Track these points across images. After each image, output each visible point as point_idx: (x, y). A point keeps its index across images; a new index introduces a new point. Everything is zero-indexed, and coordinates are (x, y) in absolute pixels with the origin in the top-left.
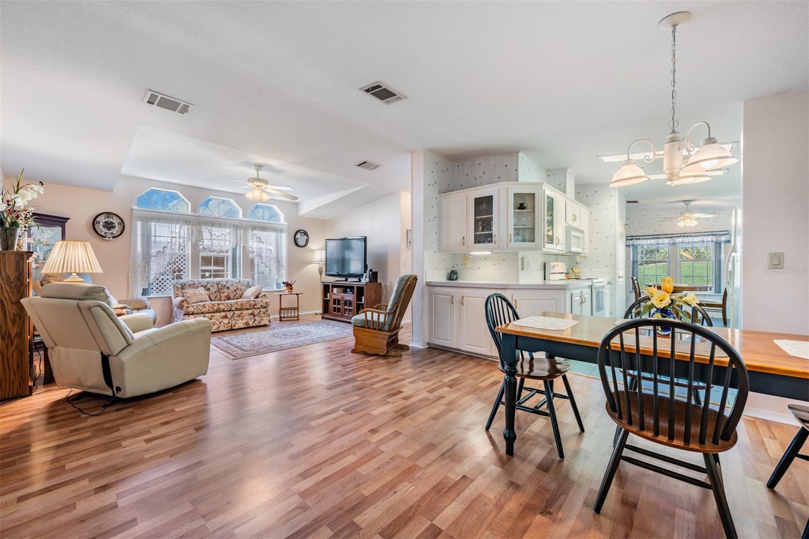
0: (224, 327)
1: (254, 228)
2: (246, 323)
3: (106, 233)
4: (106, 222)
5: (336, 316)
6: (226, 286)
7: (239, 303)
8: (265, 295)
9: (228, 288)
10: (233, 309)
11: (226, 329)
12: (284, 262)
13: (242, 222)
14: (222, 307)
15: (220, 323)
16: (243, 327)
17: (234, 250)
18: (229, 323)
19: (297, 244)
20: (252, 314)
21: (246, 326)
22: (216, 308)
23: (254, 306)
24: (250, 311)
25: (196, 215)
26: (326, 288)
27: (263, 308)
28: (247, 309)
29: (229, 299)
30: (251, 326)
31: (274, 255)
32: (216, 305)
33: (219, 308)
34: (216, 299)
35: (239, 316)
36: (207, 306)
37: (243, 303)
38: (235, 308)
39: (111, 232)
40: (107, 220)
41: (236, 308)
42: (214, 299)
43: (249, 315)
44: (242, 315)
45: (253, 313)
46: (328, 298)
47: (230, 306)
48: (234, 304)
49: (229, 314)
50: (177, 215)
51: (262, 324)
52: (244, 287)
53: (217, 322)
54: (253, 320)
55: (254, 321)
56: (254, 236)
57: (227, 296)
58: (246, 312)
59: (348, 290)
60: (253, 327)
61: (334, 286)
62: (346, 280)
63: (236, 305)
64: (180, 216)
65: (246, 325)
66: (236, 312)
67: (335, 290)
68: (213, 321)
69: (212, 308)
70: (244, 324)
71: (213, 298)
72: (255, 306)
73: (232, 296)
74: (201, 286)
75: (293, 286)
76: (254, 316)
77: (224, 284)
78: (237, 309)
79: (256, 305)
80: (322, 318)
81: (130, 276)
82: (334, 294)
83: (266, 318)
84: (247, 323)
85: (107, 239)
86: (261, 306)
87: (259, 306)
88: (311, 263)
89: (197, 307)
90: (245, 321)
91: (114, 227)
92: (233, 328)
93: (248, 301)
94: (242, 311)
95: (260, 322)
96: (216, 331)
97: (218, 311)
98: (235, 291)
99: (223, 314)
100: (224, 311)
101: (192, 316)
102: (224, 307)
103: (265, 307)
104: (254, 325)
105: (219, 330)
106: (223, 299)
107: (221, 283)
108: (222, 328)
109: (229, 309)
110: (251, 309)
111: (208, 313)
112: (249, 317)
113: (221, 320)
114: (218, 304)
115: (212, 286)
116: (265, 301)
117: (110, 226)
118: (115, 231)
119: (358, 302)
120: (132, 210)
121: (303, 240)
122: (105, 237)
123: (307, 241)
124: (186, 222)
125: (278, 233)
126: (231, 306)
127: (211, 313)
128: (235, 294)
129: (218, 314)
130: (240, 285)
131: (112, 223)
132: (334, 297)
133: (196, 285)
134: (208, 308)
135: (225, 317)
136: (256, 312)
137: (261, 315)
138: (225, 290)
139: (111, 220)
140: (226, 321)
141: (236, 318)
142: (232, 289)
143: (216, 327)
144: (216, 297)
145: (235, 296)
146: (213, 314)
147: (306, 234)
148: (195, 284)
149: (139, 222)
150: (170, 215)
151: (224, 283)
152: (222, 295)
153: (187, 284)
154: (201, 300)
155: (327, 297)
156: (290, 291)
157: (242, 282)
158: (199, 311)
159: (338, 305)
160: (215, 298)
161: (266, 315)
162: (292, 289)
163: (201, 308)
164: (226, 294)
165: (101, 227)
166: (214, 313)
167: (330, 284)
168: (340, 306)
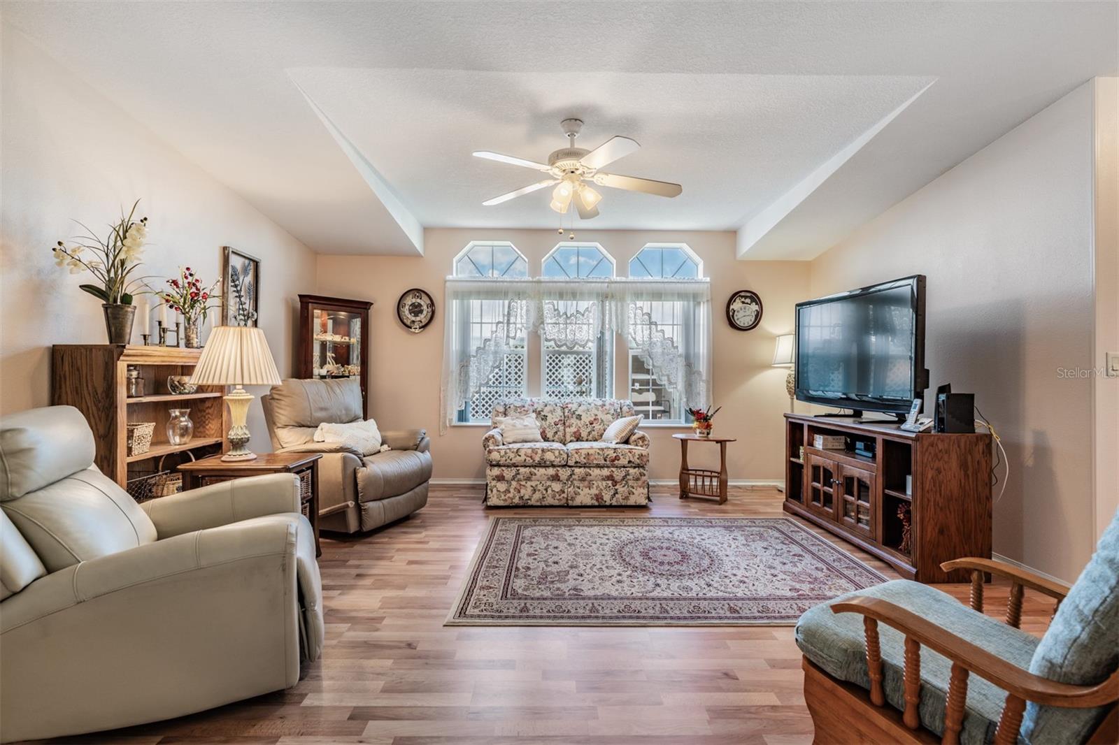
0: (554, 497)
1: (638, 295)
2: (596, 495)
3: (413, 322)
4: (413, 305)
5: (820, 514)
6: (577, 413)
7: (583, 452)
8: (643, 438)
9: (579, 417)
10: (571, 463)
11: (556, 503)
12: (702, 366)
13: (613, 285)
14: (549, 456)
15: (546, 490)
16: (589, 504)
17: (601, 340)
18: (564, 492)
19: (733, 324)
20: (610, 478)
21: (596, 504)
22: (537, 459)
23: (613, 462)
24: (606, 472)
25: (534, 280)
26: (796, 433)
27: (635, 467)
28: (599, 466)
29: (578, 438)
30: (607, 504)
31: (681, 350)
32: (540, 452)
33: (543, 459)
34: (556, 438)
35: (583, 480)
36: (522, 453)
37: (591, 452)
38: (574, 461)
39: (418, 319)
40: (414, 300)
41: (576, 462)
42: (551, 438)
43: (603, 479)
44: (589, 478)
45: (612, 476)
46: (801, 461)
47: (565, 456)
48: (574, 452)
49: (564, 474)
50: (505, 284)
51: (631, 502)
52: (609, 417)
53: (540, 487)
54: (613, 492)
55: (614, 494)
56: (639, 311)
57: (575, 433)
58: (596, 472)
59: (860, 445)
60: (611, 506)
61: (815, 430)
62: (857, 414)
63: (576, 455)
64: (509, 284)
65: (597, 500)
66: (577, 470)
67: (819, 441)
68: (534, 484)
69: (531, 457)
70: (592, 498)
71: (550, 435)
72: (616, 462)
73: (584, 434)
74: (533, 411)
75: (711, 421)
76: (615, 483)
77: (574, 409)
78: (578, 464)
79: (617, 458)
80: (786, 508)
81: (442, 389)
82: (817, 453)
83: (641, 490)
84: (598, 497)
85: (413, 330)
86: (630, 462)
87: (623, 461)
88: (769, 366)
89: (506, 453)
90: (594, 491)
91: (421, 312)
92: (570, 503)
93: (602, 449)
94: (588, 470)
95: (627, 498)
96: (539, 504)
97: (542, 464)
98: (591, 424)
99: (551, 471)
100: (553, 466)
101: (496, 468)
102: (553, 458)
103: (638, 466)
104: (614, 503)
105: (543, 504)
106: (568, 438)
107: (569, 406)
108: (550, 501)
109: (564, 463)
110: (608, 467)
111: (526, 466)
112: (604, 483)
113: (549, 483)
114: (543, 450)
115: (552, 412)
116: (637, 453)
117: (416, 310)
118: (423, 317)
119: (887, 492)
120: (446, 281)
121: (748, 313)
122: (411, 328)
123: (758, 316)
124: (519, 295)
125: (688, 301)
126: (568, 456)
127: (530, 467)
128: (589, 430)
129: (542, 471)
130: (603, 411)
131: (420, 305)
132: (816, 460)
133: (526, 409)
134: (523, 457)
135: (556, 478)
136: (618, 474)
137: (630, 483)
138: (574, 421)
139: (419, 301)
140: (557, 487)
141: (576, 483)
142: (586, 418)
143: (537, 496)
144: (556, 432)
145: (589, 433)
146: (532, 470)
147: (755, 298)
148: (524, 407)
149: (454, 301)
150: (494, 284)
151: (574, 407)
152: (567, 430)
153: (512, 406)
154: (521, 437)
155: (798, 457)
156: (705, 431)
157: (607, 407)
158: (508, 461)
159: (824, 485)
160: (554, 436)
161: (640, 483)
162: (708, 427)
163: (512, 455)
164: (573, 429)
165: (407, 312)
166: (534, 467)
167: (806, 424)
168: (831, 490)
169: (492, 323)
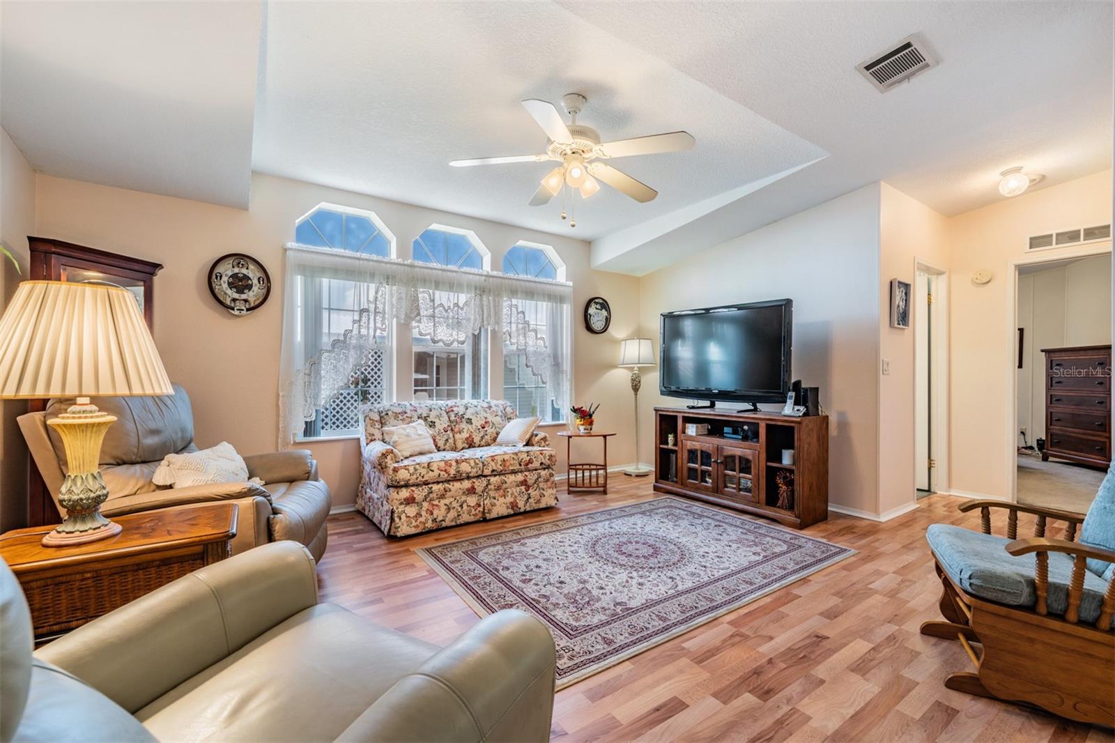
0: (469, 513)
1: (514, 292)
2: (511, 503)
3: (234, 300)
4: (234, 276)
5: (697, 489)
6: (466, 417)
7: (499, 459)
8: (544, 439)
9: (469, 421)
10: (487, 472)
11: (472, 519)
12: (567, 365)
13: (491, 279)
14: (465, 468)
15: (461, 506)
16: (506, 514)
17: (476, 339)
18: (479, 506)
19: (589, 328)
20: (524, 483)
21: (512, 512)
22: (452, 472)
23: (526, 466)
24: (520, 477)
25: (406, 262)
26: (667, 423)
27: (544, 469)
28: (514, 472)
29: (471, 445)
30: (522, 510)
31: (549, 351)
32: (454, 463)
33: (458, 472)
34: (447, 447)
35: (498, 488)
36: (434, 467)
37: (506, 457)
38: (491, 469)
39: (244, 296)
40: (236, 270)
41: (493, 471)
42: (442, 447)
43: (518, 486)
44: (504, 486)
45: (525, 481)
46: (670, 446)
47: (481, 465)
48: (490, 460)
49: (480, 484)
50: (371, 263)
51: (542, 505)
52: (498, 419)
53: (455, 504)
54: (526, 497)
55: (528, 499)
56: (514, 309)
57: (467, 439)
58: (511, 479)
59: (727, 430)
60: (526, 512)
61: (688, 420)
62: (712, 406)
63: (493, 463)
64: (376, 264)
65: (512, 508)
66: (493, 479)
67: (692, 430)
68: (447, 501)
69: (446, 471)
70: (508, 508)
71: (441, 443)
72: (530, 465)
73: (477, 440)
74: (419, 418)
75: (593, 417)
76: (528, 488)
77: (461, 413)
78: (494, 473)
79: (530, 462)
80: (656, 488)
81: (281, 394)
82: (691, 438)
83: (550, 491)
84: (513, 505)
85: (236, 313)
86: (542, 464)
87: (536, 464)
88: (613, 366)
89: (416, 470)
90: (509, 499)
91: (250, 287)
92: (488, 516)
93: (516, 454)
94: (503, 477)
95: (538, 501)
96: (454, 524)
97: (458, 478)
98: (483, 428)
99: (467, 484)
100: (468, 478)
101: (404, 490)
102: (469, 469)
103: (548, 467)
104: (528, 509)
105: (458, 522)
106: (460, 445)
107: (455, 409)
108: (466, 518)
109: (480, 473)
110: (521, 472)
111: (438, 483)
112: (518, 488)
113: (464, 498)
114: (457, 462)
115: (439, 416)
116: (548, 453)
117: (240, 283)
118: (253, 295)
119: (769, 464)
120: (286, 250)
121: (601, 318)
122: (233, 309)
123: (608, 320)
124: (388, 278)
125: (556, 303)
126: (484, 465)
127: (442, 482)
128: (482, 434)
129: (457, 485)
130: (491, 413)
131: (246, 278)
132: (689, 445)
133: (409, 415)
134: (437, 472)
135: (472, 491)
136: (531, 478)
137: (541, 485)
138: (464, 425)
139: (244, 271)
140: (472, 500)
141: (492, 494)
142: (477, 422)
143: (452, 514)
144: (447, 440)
145: (482, 438)
146: (447, 485)
147: (604, 305)
148: (406, 413)
149: (299, 277)
150: (357, 262)
151: (461, 410)
152: (457, 436)
153: (390, 413)
154: (418, 450)
155: (667, 444)
156: (589, 427)
157: (494, 408)
158: (420, 478)
159: (702, 464)
160: (445, 444)
161: (549, 483)
162: (591, 423)
163: (424, 471)
164: (465, 435)
165: (225, 286)
166: (448, 481)
167: (680, 415)
168: (710, 468)
169: (353, 311)
